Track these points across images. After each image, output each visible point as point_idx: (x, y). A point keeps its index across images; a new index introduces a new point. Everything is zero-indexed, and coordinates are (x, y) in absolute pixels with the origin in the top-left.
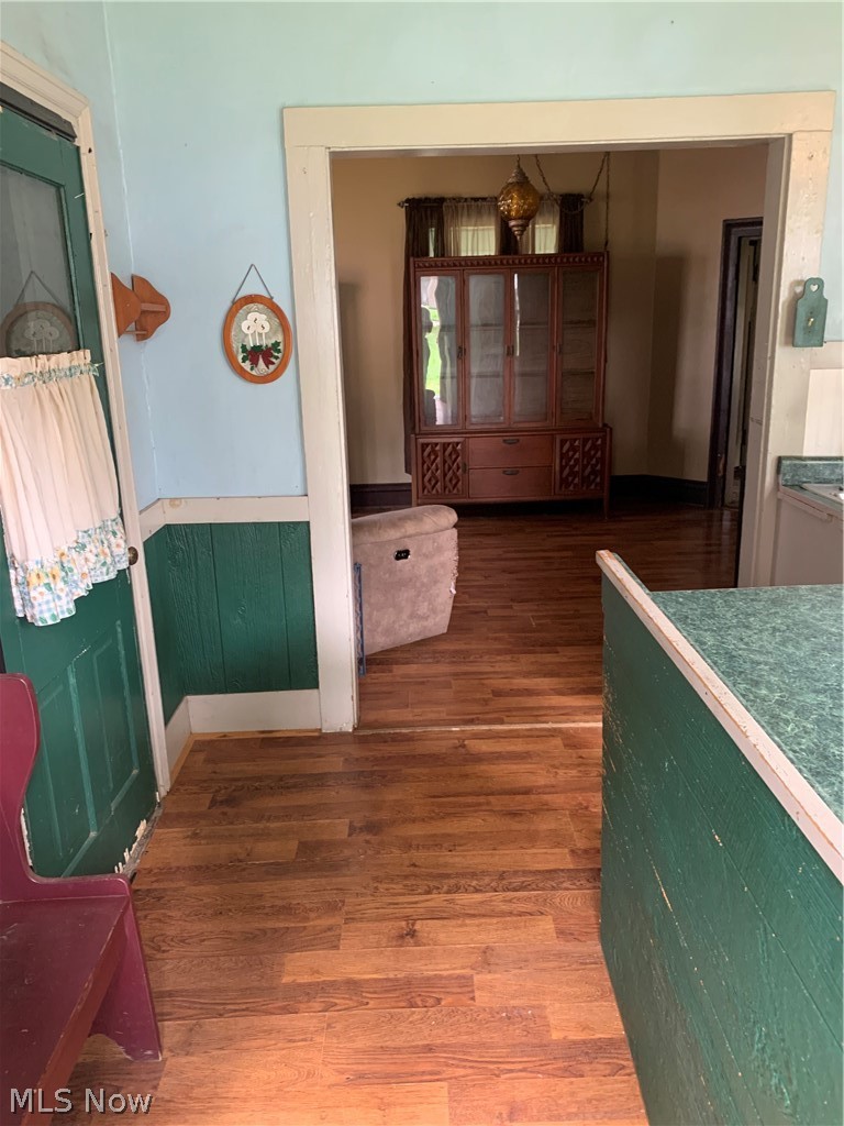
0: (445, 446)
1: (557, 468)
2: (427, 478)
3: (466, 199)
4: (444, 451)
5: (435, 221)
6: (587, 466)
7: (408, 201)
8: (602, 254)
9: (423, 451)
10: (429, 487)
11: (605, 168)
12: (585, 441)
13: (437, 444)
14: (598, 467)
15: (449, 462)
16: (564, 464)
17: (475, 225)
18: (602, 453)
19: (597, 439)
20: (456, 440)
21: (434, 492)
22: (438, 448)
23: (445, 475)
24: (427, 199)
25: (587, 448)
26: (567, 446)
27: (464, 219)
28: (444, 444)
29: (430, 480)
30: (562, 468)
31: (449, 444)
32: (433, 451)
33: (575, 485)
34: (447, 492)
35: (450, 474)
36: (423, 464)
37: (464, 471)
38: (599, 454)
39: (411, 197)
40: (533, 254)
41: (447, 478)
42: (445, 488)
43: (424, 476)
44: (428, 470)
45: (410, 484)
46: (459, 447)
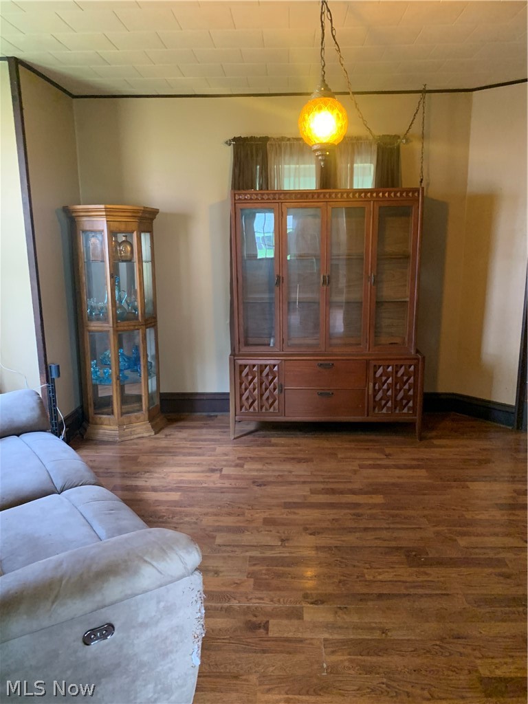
0: (262, 368)
1: (371, 392)
2: (244, 397)
3: (289, 139)
4: (261, 372)
5: (260, 158)
6: (400, 390)
7: (234, 139)
8: (417, 190)
9: (241, 372)
10: (246, 405)
11: (421, 111)
12: (397, 368)
13: (254, 366)
14: (411, 393)
15: (266, 382)
16: (377, 387)
17: (297, 164)
18: (415, 380)
19: (410, 366)
20: (273, 362)
21: (251, 410)
22: (255, 369)
23: (262, 395)
24: (252, 138)
25: (399, 374)
26: (380, 371)
27: (287, 158)
28: (261, 365)
29: (247, 399)
30: (375, 392)
31: (266, 366)
32: (251, 370)
33: (388, 408)
34: (264, 410)
35: (267, 394)
36: (241, 384)
37: (281, 391)
38: (411, 380)
39: (237, 136)
40: (352, 189)
41: (265, 397)
42: (262, 407)
43: (241, 395)
44: (246, 389)
45: (228, 394)
46: (276, 368)
